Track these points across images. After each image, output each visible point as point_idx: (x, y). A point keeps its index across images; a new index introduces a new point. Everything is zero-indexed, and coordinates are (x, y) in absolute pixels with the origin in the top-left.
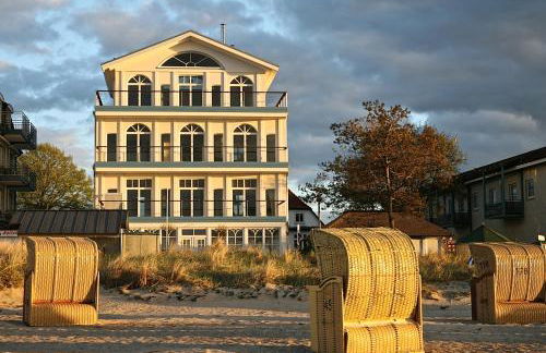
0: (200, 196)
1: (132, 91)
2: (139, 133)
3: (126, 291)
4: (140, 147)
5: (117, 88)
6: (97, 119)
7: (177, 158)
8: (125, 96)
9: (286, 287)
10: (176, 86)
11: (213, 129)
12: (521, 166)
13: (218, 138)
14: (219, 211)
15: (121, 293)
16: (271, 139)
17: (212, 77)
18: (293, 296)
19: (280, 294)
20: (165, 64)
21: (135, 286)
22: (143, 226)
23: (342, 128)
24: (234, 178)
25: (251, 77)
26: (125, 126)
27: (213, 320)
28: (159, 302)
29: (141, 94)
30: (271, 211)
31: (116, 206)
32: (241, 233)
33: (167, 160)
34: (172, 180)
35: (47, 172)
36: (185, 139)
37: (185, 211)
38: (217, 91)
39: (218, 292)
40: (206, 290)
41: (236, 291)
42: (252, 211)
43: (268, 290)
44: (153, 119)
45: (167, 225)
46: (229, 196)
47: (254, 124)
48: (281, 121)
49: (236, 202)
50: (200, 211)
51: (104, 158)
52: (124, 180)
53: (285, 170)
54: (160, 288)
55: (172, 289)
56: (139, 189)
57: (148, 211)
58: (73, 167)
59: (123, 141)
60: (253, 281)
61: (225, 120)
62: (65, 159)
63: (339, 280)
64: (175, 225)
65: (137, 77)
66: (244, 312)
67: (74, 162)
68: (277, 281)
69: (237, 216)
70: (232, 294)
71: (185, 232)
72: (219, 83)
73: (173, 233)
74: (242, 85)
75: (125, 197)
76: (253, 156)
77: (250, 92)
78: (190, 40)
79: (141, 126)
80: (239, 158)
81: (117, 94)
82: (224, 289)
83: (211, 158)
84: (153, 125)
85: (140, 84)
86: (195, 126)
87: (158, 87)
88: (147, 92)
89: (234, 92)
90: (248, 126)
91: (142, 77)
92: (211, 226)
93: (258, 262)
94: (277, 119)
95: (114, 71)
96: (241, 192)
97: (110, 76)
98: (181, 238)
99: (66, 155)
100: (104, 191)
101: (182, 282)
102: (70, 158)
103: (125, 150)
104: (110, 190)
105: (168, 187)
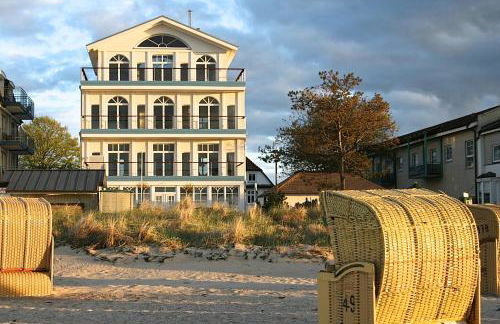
0: (170, 159)
1: (113, 68)
2: (118, 104)
3: (92, 251)
4: (119, 116)
5: (99, 66)
6: (83, 92)
7: (151, 125)
8: (107, 73)
9: (256, 248)
10: (150, 64)
11: (181, 101)
12: (442, 134)
13: (186, 109)
14: (186, 171)
15: (88, 253)
16: (231, 109)
17: (181, 56)
18: (263, 258)
19: (251, 256)
20: (140, 46)
21: (102, 246)
22: (122, 184)
23: (299, 95)
24: (200, 143)
25: (214, 56)
26: (106, 98)
27: (181, 288)
28: (126, 264)
29: (120, 70)
30: (231, 172)
31: (98, 167)
32: (205, 190)
33: (142, 128)
34: (147, 145)
35: (47, 140)
36: (157, 110)
37: (158, 172)
38: (185, 68)
39: (187, 252)
40: (174, 250)
41: (206, 253)
42: (215, 171)
43: (238, 251)
44: (130, 92)
45: (141, 183)
46: (195, 158)
47: (217, 96)
48: (239, 94)
49: (201, 164)
50: (170, 172)
51: (89, 126)
52: (106, 145)
53: (244, 136)
54: (127, 248)
55: (140, 249)
56: (119, 152)
57: (127, 171)
58: (68, 135)
59: (104, 111)
60: (222, 241)
61: (192, 93)
62: (62, 129)
63: (370, 268)
64: (149, 183)
65: (116, 57)
66: (214, 277)
67: (69, 132)
68: (246, 241)
69: (202, 175)
70: (200, 255)
71: (158, 189)
72: (187, 62)
73: (147, 190)
74: (206, 63)
75: (106, 159)
76: (215, 124)
77: (213, 69)
78: (162, 24)
79: (120, 98)
80: (204, 126)
81: (100, 71)
82: (192, 250)
83: (180, 125)
84: (131, 97)
85: (119, 62)
86: (166, 98)
87: (134, 65)
88: (126, 69)
89: (200, 69)
90: (211, 98)
91: (121, 57)
92: (180, 184)
93: (225, 219)
94: (236, 92)
95: (97, 51)
96: (205, 156)
97: (94, 55)
98: (154, 194)
99: (62, 126)
100: (89, 155)
101: (149, 242)
102: (65, 128)
103: (106, 119)
104: (94, 153)
105: (143, 151)
